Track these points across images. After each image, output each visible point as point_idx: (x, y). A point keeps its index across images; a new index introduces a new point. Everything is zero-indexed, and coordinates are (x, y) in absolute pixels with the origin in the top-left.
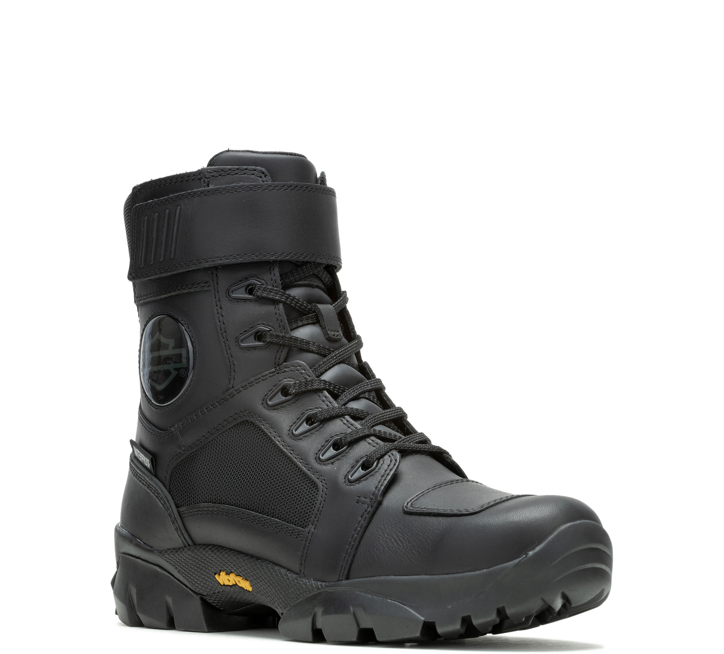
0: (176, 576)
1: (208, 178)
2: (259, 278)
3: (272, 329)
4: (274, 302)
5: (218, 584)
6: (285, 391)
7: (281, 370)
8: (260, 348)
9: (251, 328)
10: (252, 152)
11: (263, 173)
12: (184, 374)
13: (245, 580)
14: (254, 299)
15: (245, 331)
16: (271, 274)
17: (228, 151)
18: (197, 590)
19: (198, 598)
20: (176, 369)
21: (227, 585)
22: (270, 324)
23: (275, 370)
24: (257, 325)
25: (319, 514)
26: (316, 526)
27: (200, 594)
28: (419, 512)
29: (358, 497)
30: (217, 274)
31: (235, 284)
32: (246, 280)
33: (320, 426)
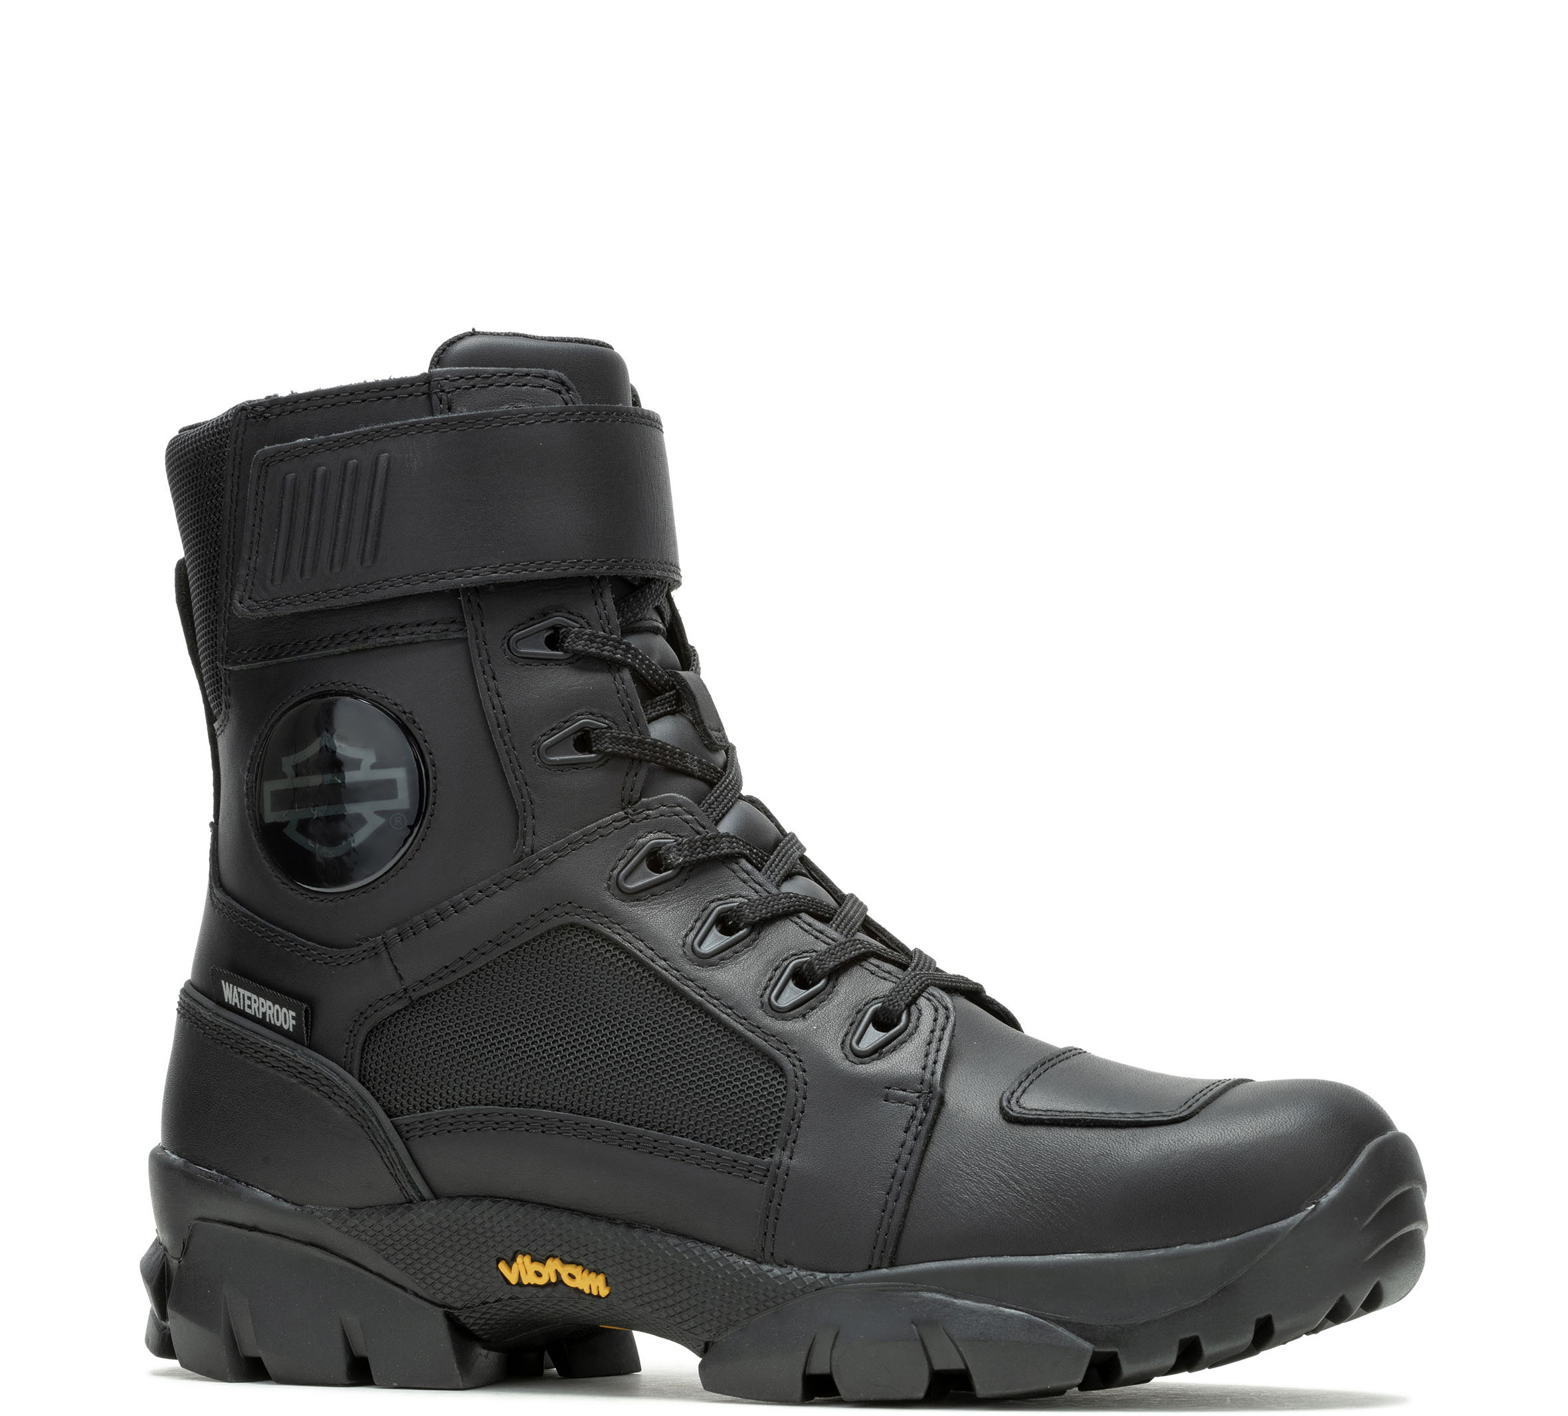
0: (372, 1268)
1: (448, 393)
2: (573, 614)
3: (611, 724)
4: (610, 665)
5: (502, 1283)
6: (655, 860)
7: (640, 813)
8: (588, 766)
9: (565, 722)
10: (526, 336)
11: (563, 384)
12: (401, 824)
13: (590, 1272)
14: (566, 659)
15: (552, 730)
16: (596, 604)
17: (474, 333)
18: (439, 1297)
19: (439, 1313)
20: (381, 813)
21: (529, 1285)
22: (607, 713)
23: (626, 813)
24: (578, 715)
25: (796, 1126)
26: (792, 1152)
27: (443, 1306)
28: (1048, 1120)
29: (887, 1088)
30: (478, 603)
31: (521, 626)
32: (544, 618)
33: (753, 936)
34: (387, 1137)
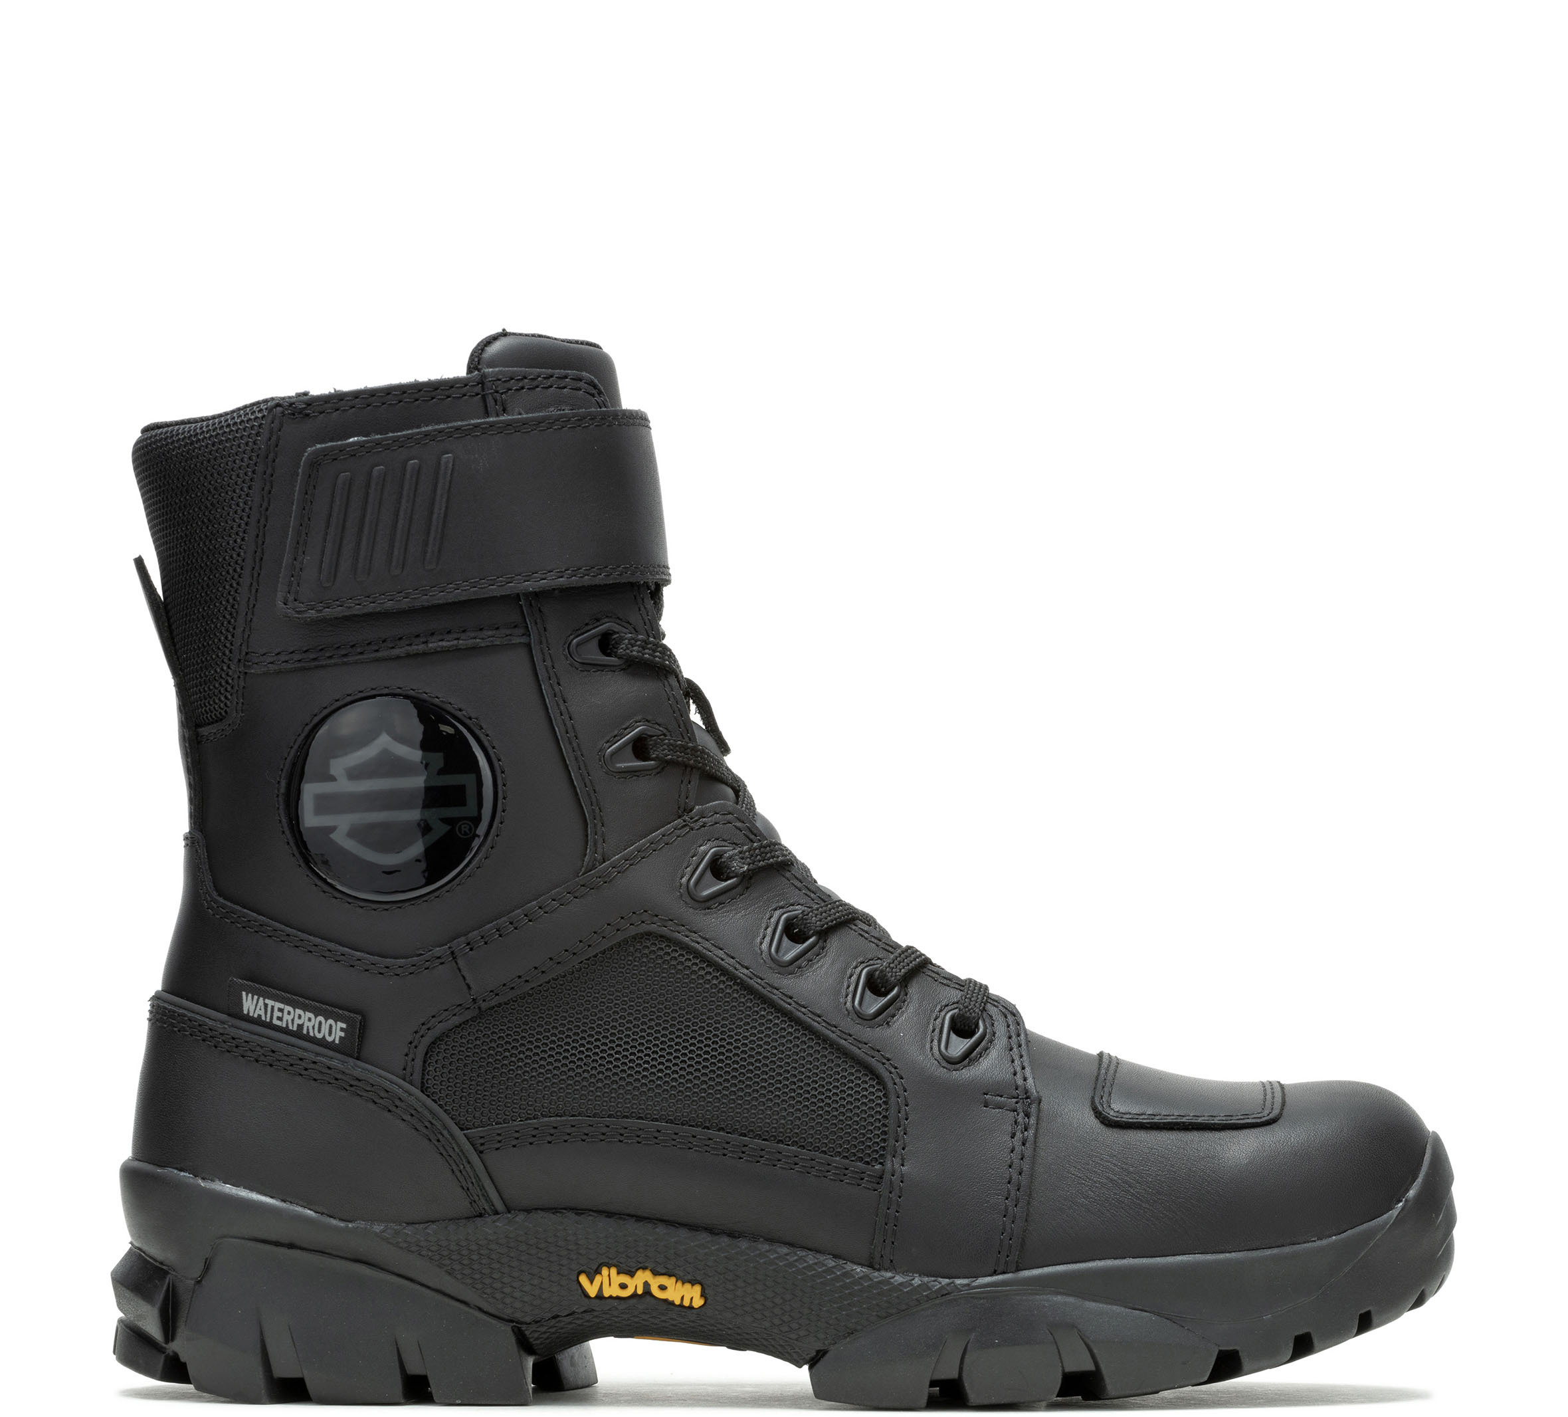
0: (430, 1284)
1: (502, 394)
2: (621, 620)
3: (665, 731)
4: (657, 672)
5: (581, 1296)
6: (717, 868)
7: (697, 820)
8: (648, 773)
9: (625, 729)
10: (548, 337)
11: (595, 387)
12: (468, 832)
13: (683, 1283)
14: (619, 665)
15: (615, 737)
16: (640, 610)
17: (504, 334)
18: (507, 1312)
19: (507, 1329)
20: (445, 821)
22: (660, 721)
23: (684, 821)
24: (636, 722)
25: (902, 1133)
26: (903, 1159)
27: (512, 1321)
29: (985, 1094)
30: (539, 608)
31: (577, 632)
32: (598, 623)
33: (820, 944)
34: (461, 1151)
